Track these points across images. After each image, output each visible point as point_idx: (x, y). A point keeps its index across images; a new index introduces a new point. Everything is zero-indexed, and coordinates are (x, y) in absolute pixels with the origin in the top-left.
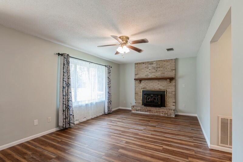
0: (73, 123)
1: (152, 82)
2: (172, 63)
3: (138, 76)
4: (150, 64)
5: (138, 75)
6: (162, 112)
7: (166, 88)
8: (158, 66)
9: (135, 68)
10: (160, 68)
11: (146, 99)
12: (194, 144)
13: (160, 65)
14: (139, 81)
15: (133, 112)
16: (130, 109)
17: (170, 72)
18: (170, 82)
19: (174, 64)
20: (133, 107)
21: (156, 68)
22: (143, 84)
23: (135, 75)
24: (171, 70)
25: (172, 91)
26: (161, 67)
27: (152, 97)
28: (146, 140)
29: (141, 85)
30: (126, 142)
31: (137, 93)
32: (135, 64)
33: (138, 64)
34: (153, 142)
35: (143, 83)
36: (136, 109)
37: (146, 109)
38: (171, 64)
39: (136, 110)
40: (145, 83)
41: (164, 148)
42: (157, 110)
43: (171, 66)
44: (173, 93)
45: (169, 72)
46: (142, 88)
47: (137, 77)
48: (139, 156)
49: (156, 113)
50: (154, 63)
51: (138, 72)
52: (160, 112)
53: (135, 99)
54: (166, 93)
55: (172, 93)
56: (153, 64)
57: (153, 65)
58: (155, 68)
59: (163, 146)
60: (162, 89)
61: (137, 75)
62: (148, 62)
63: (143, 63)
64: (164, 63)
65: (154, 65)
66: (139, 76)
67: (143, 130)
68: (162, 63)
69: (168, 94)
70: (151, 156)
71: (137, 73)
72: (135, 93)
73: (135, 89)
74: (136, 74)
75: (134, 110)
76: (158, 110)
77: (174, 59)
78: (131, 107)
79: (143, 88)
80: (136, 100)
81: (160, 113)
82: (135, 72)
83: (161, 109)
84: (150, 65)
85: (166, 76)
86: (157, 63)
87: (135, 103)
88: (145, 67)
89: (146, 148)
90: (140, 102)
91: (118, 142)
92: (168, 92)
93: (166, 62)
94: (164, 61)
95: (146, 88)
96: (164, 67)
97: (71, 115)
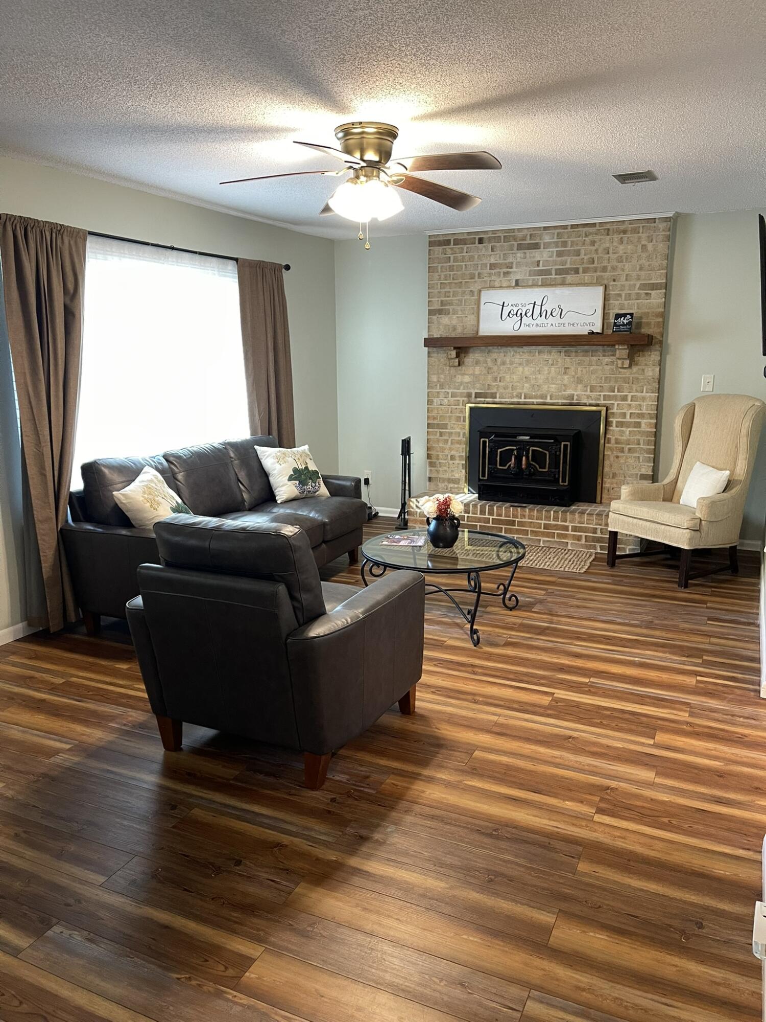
1: (526, 356)
2: (650, 247)
3: (445, 320)
4: (520, 247)
5: (447, 313)
6: (575, 529)
7: (605, 397)
8: (569, 262)
9: (430, 270)
10: (576, 271)
11: (492, 461)
13: (578, 253)
14: (454, 353)
17: (638, 297)
18: (632, 362)
19: (662, 247)
21: (559, 272)
22: (477, 370)
23: (431, 312)
24: (643, 287)
25: (641, 416)
26: (586, 271)
27: (523, 446)
29: (467, 379)
31: (439, 426)
32: (431, 244)
33: (447, 242)
35: (477, 363)
37: (491, 513)
38: (644, 247)
40: (490, 364)
41: (557, 700)
42: (548, 518)
43: (643, 261)
44: (644, 422)
45: (628, 297)
46: (469, 395)
47: (446, 326)
49: (544, 535)
50: (547, 239)
51: (446, 294)
52: (566, 528)
53: (429, 456)
54: (607, 424)
55: (638, 425)
56: (536, 246)
57: (537, 255)
58: (548, 272)
59: (556, 691)
60: (584, 401)
61: (440, 312)
62: (508, 236)
63: (481, 241)
64: (606, 242)
65: (543, 255)
66: (454, 322)
68: (593, 243)
69: (613, 428)
71: (442, 303)
72: (429, 426)
73: (430, 402)
74: (436, 306)
76: (556, 519)
77: (667, 219)
79: (478, 395)
80: (432, 464)
81: (565, 536)
82: (430, 296)
83: (573, 512)
84: (520, 254)
86: (565, 244)
87: (430, 480)
88: (492, 266)
89: (474, 702)
90: (457, 476)
92: (614, 420)
93: (616, 237)
94: (606, 229)
95: (493, 396)
96: (604, 269)
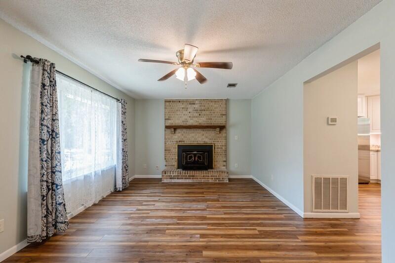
0: (65, 222)
1: (192, 131)
2: (222, 106)
3: (170, 121)
4: (190, 104)
5: (170, 119)
6: (211, 176)
7: (213, 141)
8: (203, 108)
9: (165, 108)
10: (205, 110)
11: (186, 159)
12: (285, 216)
13: (205, 106)
14: (173, 130)
15: (165, 181)
16: (160, 176)
17: (220, 117)
18: (220, 133)
19: (224, 106)
20: (165, 174)
21: (200, 110)
22: (179, 135)
23: (165, 119)
24: (221, 115)
25: (222, 146)
26: (207, 110)
27: (195, 155)
28: (227, 225)
29: (176, 137)
30: (200, 235)
31: (168, 150)
32: (165, 102)
33: (170, 102)
34: (238, 225)
35: (179, 133)
36: (170, 176)
37: (188, 174)
38: (220, 106)
39: (170, 178)
40: (183, 133)
41: (259, 231)
43: (221, 109)
44: (223, 147)
45: (218, 117)
46: (177, 141)
47: (169, 123)
48: (241, 254)
49: (203, 179)
50: (197, 102)
51: (170, 115)
52: (209, 176)
53: (165, 159)
54: (215, 148)
55: (222, 148)
56: (194, 104)
57: (194, 106)
58: (197, 110)
59: (256, 228)
60: (208, 142)
61: (168, 119)
62: (187, 101)
63: (179, 102)
64: (211, 104)
65: (196, 106)
66: (172, 122)
67: (208, 209)
68: (208, 104)
69: (216, 149)
70: (256, 248)
71: (169, 117)
72: (165, 150)
73: (165, 143)
74: (167, 118)
75: (166, 178)
76: (206, 174)
77: (225, 100)
78: (161, 173)
79: (179, 141)
80: (166, 161)
81: (208, 178)
82: (165, 115)
83: (210, 172)
84: (190, 106)
85: (214, 124)
86: (201, 104)
87: (166, 166)
88: (183, 108)
89: (238, 238)
90: (174, 164)
91: (188, 238)
92: (216, 147)
93: (214, 103)
94: (211, 101)
95: (184, 141)
96: (211, 110)
97: (60, 204)
